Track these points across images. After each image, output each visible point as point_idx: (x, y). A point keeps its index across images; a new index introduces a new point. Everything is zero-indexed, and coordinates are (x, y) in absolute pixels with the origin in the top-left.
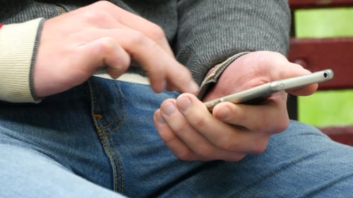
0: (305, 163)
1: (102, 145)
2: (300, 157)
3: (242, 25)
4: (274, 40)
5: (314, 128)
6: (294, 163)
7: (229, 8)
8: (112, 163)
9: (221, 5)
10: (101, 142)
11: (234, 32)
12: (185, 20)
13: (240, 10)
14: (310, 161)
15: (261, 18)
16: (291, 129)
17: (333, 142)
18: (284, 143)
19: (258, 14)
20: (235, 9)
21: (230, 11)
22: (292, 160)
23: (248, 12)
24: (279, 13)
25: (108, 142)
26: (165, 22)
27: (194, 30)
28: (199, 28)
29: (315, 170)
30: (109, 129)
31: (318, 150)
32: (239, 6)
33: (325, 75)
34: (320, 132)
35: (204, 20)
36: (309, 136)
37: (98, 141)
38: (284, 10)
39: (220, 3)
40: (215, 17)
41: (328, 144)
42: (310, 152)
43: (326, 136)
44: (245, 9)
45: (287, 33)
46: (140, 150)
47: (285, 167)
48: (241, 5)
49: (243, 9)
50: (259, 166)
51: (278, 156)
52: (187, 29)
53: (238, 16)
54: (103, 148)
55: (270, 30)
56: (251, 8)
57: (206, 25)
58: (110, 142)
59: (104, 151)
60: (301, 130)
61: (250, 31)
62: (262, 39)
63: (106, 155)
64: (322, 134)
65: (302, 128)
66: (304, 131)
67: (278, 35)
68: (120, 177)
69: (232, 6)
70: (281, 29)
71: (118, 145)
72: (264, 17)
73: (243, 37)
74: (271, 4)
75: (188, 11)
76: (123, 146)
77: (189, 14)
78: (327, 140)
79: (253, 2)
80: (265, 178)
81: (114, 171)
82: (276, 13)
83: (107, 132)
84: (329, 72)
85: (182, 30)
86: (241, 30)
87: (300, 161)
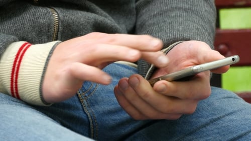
0: (227, 118)
1: (82, 106)
2: (223, 114)
3: (181, 20)
4: (204, 31)
5: (233, 93)
6: (219, 118)
7: (172, 8)
8: (90, 118)
9: (166, 5)
10: (81, 104)
11: (175, 25)
12: (141, 15)
13: (180, 9)
14: (231, 117)
15: (195, 14)
16: (216, 94)
17: (247, 103)
18: (212, 104)
19: (193, 11)
20: (176, 8)
21: (172, 9)
22: (218, 116)
23: (186, 10)
24: (207, 10)
25: (86, 104)
26: (127, 18)
27: (147, 23)
28: (151, 22)
29: (234, 123)
30: (86, 95)
31: (236, 109)
32: (179, 6)
33: (233, 59)
34: (237, 96)
35: (155, 16)
36: (230, 99)
37: (79, 103)
38: (211, 7)
39: (166, 3)
40: (162, 14)
41: (244, 105)
42: (231, 110)
43: (242, 99)
44: (184, 8)
45: (214, 24)
46: (109, 109)
47: (213, 121)
48: (181, 5)
49: (182, 8)
50: (194, 120)
51: (207, 114)
52: (142, 23)
53: (178, 13)
54: (83, 108)
55: (201, 23)
56: (187, 7)
57: (155, 20)
58: (88, 103)
59: (83, 110)
60: (224, 95)
61: (187, 24)
62: (195, 30)
63: (85, 113)
64: (239, 97)
65: (224, 93)
66: (226, 95)
67: (207, 26)
68: (95, 128)
69: (174, 5)
70: (209, 21)
71: (94, 106)
72: (197, 13)
73: (181, 29)
74: (202, 3)
75: (143, 9)
76: (97, 107)
77: (144, 11)
78: (242, 102)
79: (189, 3)
80: (198, 129)
81: (91, 124)
82: (206, 10)
83: (85, 96)
84: (236, 57)
85: (139, 23)
86: (181, 24)
87: (224, 117)
